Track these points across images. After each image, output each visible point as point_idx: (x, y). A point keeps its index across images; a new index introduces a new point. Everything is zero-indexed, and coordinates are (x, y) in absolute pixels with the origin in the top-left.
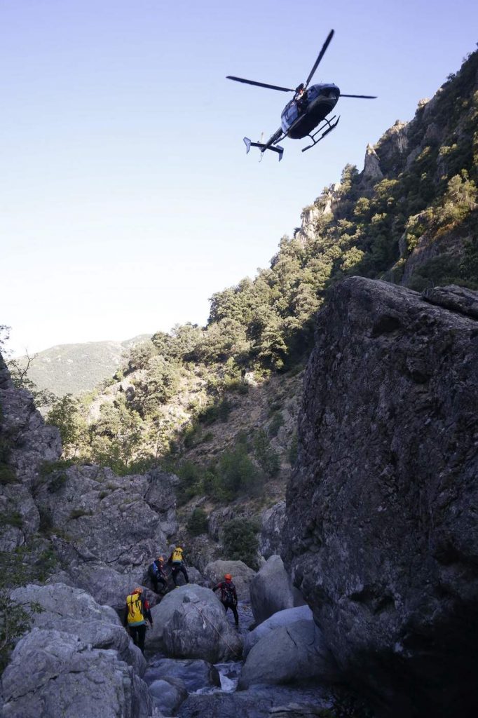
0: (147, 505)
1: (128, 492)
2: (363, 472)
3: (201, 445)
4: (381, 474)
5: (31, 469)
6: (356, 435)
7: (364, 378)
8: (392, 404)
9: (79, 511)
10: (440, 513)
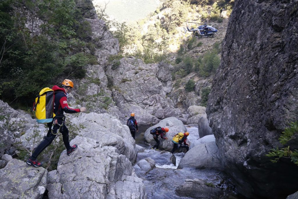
0: (157, 79)
1: (149, 71)
2: (243, 77)
3: (196, 48)
4: (251, 79)
5: (104, 58)
6: (244, 57)
7: (252, 26)
8: (262, 42)
9: (125, 79)
10: (270, 105)
